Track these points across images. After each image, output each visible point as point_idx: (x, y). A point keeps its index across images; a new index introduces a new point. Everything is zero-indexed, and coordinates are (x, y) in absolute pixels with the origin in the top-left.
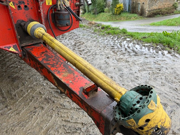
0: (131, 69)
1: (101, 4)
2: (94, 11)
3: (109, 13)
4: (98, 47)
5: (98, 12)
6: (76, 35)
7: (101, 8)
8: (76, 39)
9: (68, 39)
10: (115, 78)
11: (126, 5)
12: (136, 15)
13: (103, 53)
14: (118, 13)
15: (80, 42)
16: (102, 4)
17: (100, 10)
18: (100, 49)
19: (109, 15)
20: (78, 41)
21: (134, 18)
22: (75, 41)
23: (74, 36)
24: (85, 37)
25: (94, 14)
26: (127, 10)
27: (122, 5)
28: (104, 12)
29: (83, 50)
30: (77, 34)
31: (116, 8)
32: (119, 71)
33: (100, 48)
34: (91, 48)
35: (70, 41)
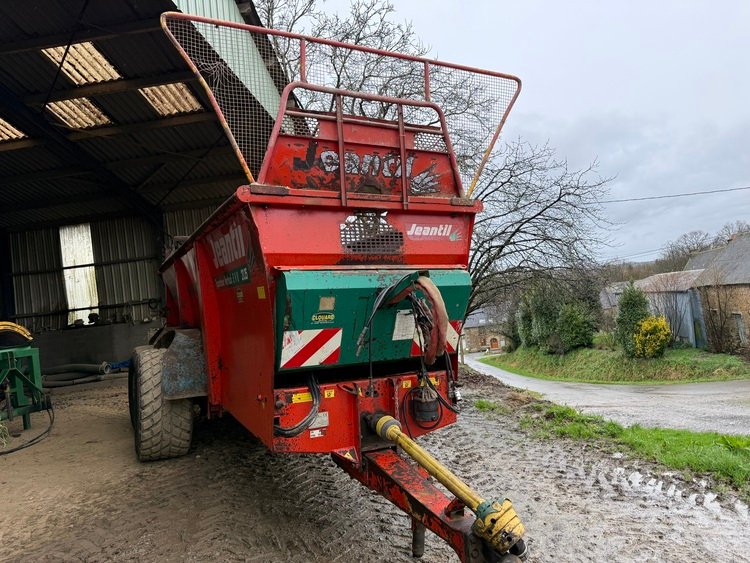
0: (585, 529)
1: (576, 319)
2: (551, 344)
3: (613, 350)
4: (519, 471)
5: (567, 346)
6: (465, 434)
7: (576, 333)
8: (461, 445)
9: (439, 444)
10: (538, 542)
11: (681, 320)
12: (731, 360)
13: (528, 488)
14: (649, 350)
15: (470, 455)
16: (581, 318)
17: (573, 339)
18: (523, 477)
19: (613, 358)
20: (466, 450)
21: (724, 372)
22: (458, 451)
23: (458, 436)
24: (488, 441)
25: (551, 353)
26: (692, 340)
27: (662, 322)
28: (590, 345)
29: (477, 476)
30: (468, 432)
31: (638, 332)
32: (555, 529)
33: (524, 474)
34: (498, 473)
35: (444, 450)
